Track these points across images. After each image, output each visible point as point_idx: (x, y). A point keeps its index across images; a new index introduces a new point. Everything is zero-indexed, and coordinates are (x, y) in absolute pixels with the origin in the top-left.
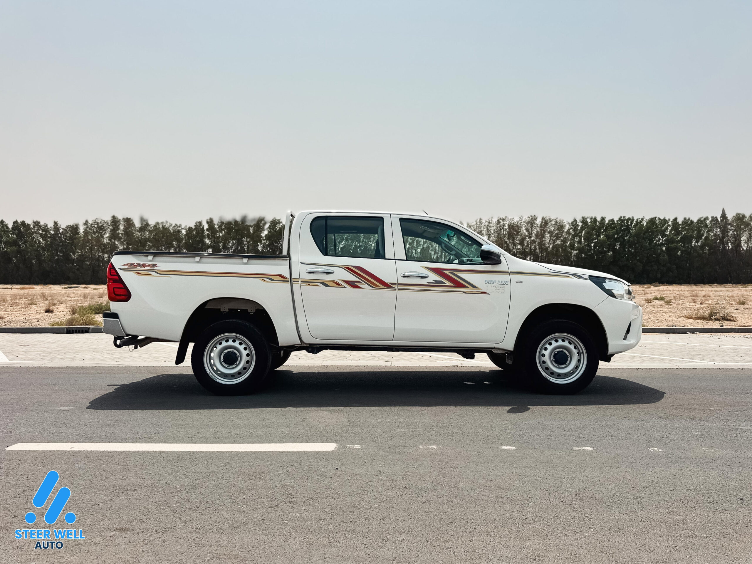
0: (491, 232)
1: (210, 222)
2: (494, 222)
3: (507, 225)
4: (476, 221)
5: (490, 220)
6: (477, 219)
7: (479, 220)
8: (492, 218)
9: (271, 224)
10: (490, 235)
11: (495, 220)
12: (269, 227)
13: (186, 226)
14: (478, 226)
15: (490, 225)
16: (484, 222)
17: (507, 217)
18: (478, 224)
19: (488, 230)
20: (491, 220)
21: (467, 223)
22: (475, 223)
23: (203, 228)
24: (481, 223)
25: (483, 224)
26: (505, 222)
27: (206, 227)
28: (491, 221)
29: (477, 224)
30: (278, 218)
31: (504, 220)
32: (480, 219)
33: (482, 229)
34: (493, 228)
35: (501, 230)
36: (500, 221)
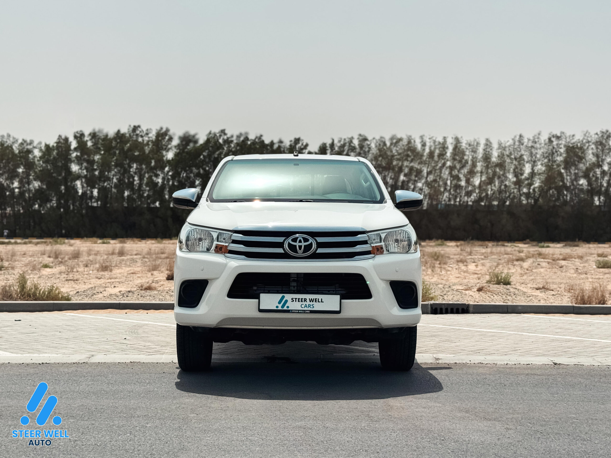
0: (536, 157)
1: (79, 137)
2: (543, 142)
3: (562, 146)
4: (513, 139)
5: (536, 137)
6: (515, 137)
7: (518, 137)
8: (539, 134)
9: (182, 141)
10: (535, 162)
11: (544, 138)
12: (178, 146)
13: (40, 143)
14: (516, 147)
15: (535, 145)
16: (526, 140)
17: (563, 133)
18: (517, 143)
19: (531, 153)
20: (538, 138)
21: (499, 143)
22: (511, 142)
23: (70, 146)
24: (521, 142)
25: (525, 144)
26: (560, 142)
27: (74, 144)
28: (537, 140)
29: (514, 143)
30: (192, 133)
31: (558, 138)
32: (521, 136)
33: (523, 152)
34: (540, 152)
35: (553, 154)
36: (553, 139)
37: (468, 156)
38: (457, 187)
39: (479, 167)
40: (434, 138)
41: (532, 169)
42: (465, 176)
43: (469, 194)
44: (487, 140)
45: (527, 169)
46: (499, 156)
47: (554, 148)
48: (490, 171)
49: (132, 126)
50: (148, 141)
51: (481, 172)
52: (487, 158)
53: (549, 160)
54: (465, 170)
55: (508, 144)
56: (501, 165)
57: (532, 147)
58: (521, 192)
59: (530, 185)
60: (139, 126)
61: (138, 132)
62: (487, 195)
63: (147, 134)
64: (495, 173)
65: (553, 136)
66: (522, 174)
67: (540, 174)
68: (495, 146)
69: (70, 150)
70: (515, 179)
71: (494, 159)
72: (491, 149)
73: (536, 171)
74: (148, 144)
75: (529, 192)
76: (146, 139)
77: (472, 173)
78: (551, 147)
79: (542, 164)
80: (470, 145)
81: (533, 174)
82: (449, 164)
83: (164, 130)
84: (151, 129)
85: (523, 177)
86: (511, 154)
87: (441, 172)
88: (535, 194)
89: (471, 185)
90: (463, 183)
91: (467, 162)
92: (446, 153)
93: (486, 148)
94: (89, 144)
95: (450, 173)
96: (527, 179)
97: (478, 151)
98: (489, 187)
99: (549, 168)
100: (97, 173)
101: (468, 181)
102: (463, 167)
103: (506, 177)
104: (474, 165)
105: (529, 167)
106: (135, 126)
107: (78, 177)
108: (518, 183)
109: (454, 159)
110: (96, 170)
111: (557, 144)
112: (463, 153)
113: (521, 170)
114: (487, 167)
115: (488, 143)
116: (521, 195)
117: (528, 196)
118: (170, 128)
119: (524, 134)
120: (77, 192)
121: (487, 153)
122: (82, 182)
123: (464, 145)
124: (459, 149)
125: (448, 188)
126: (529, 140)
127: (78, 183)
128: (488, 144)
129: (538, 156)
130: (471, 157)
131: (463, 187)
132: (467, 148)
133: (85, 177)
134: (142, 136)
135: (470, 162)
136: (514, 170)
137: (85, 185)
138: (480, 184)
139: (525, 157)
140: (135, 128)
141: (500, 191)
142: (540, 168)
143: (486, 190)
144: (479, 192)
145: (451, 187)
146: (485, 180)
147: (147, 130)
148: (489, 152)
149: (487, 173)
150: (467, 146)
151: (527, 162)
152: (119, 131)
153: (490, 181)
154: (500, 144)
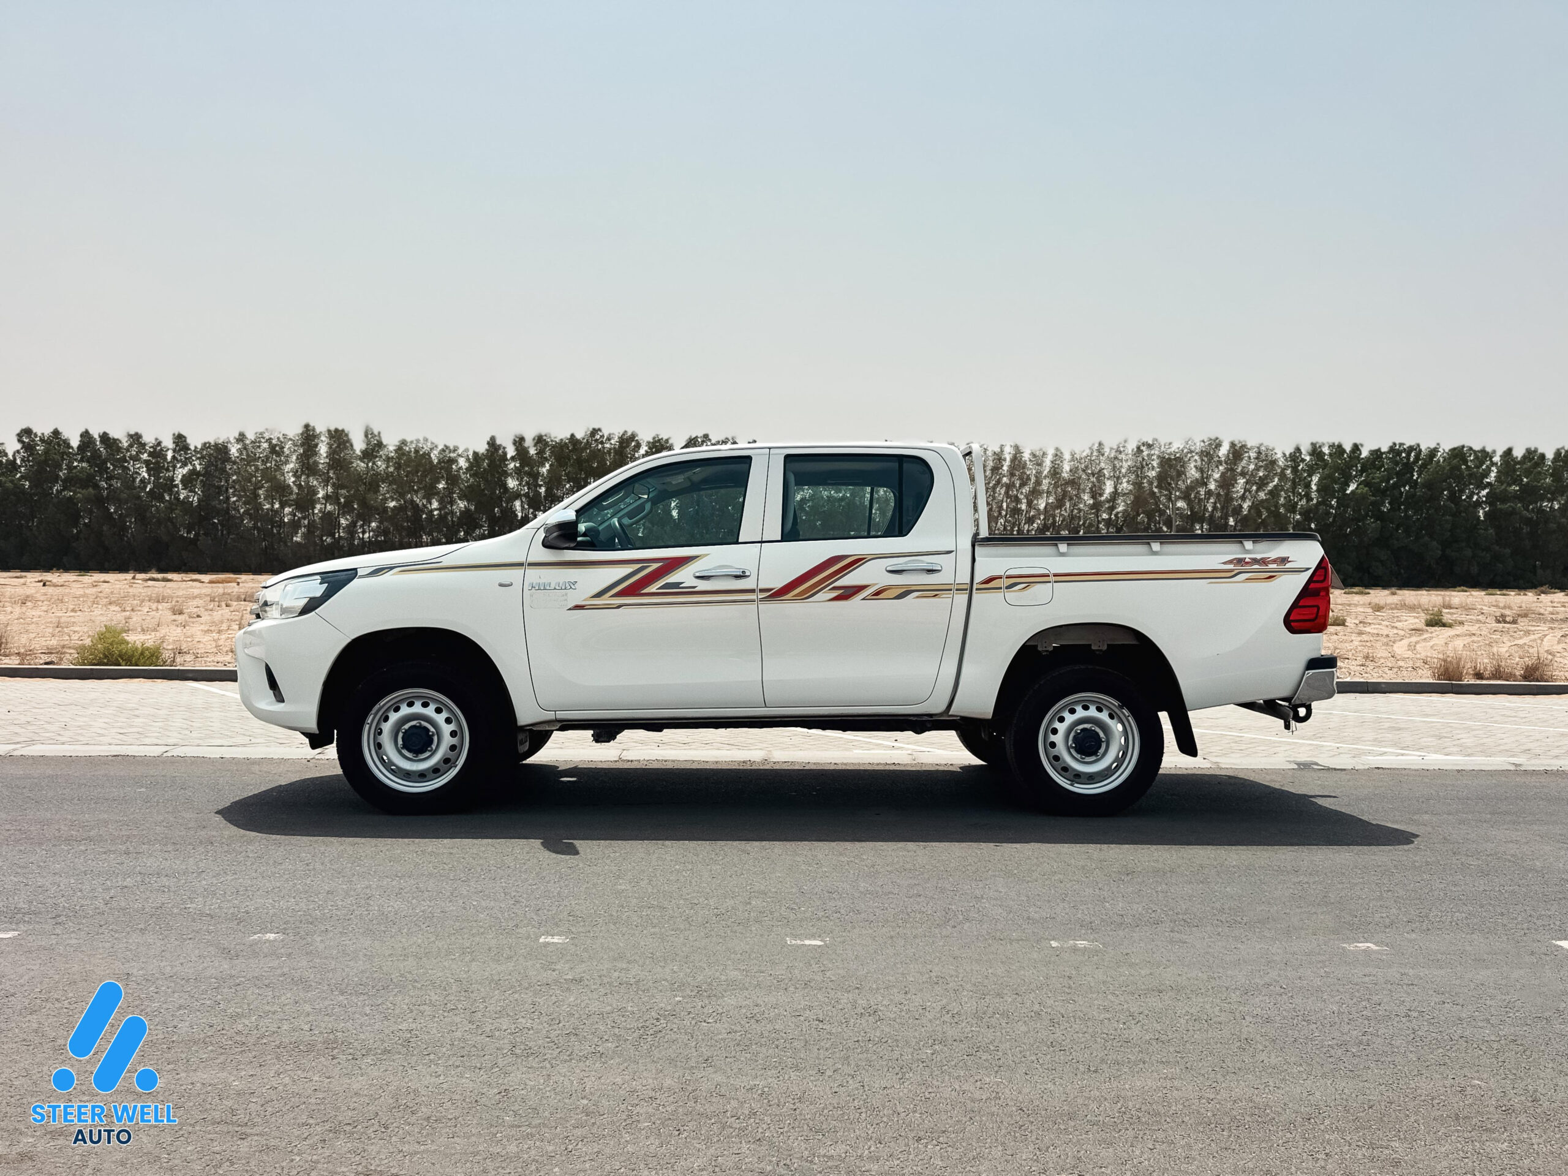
37: (1031, 471)
38: (1016, 511)
39: (1045, 484)
40: (985, 447)
41: (1115, 487)
42: (1027, 497)
43: (1030, 521)
44: (1057, 449)
45: (1109, 488)
46: (1071, 471)
47: (1143, 459)
48: (1059, 490)
49: (591, 429)
50: (610, 449)
51: (1048, 492)
52: (1055, 472)
53: (1137, 476)
54: (1026, 490)
55: (1085, 454)
56: (1072, 482)
57: (1116, 458)
58: (1100, 518)
59: (1112, 508)
60: (599, 430)
61: (598, 437)
62: (1054, 522)
63: (609, 439)
64: (1065, 493)
65: (1143, 444)
66: (1101, 495)
67: (1125, 494)
68: (1067, 456)
69: (507, 460)
70: (1091, 502)
71: (1065, 475)
72: (1062, 462)
73: (1120, 491)
74: (609, 452)
75: (1110, 518)
76: (607, 446)
77: (1035, 493)
78: (1140, 459)
79: (1128, 482)
80: (1034, 455)
81: (1115, 494)
82: (1005, 480)
83: (629, 434)
84: (613, 434)
85: (1103, 499)
86: (1087, 467)
87: (994, 493)
88: (1118, 521)
89: (1035, 509)
90: (1024, 507)
91: (1029, 479)
92: (1003, 466)
93: (1055, 460)
94: (532, 451)
95: (1007, 493)
96: (1108, 501)
97: (1044, 465)
98: (1058, 511)
99: (1138, 485)
100: (543, 490)
101: (1030, 504)
102: (1023, 485)
103: (1080, 498)
104: (1038, 483)
105: (1111, 485)
106: (594, 429)
107: (517, 495)
108: (1096, 507)
109: (1012, 475)
110: (540, 486)
111: (1148, 455)
112: (1024, 466)
113: (1100, 488)
114: (1056, 486)
115: (1058, 453)
116: (1099, 522)
117: (1108, 523)
118: (637, 431)
119: (1104, 442)
120: (517, 516)
121: (1056, 466)
122: (522, 502)
123: (1026, 456)
124: (1020, 462)
125: (1004, 513)
126: (1111, 449)
127: (517, 504)
128: (1058, 455)
129: (1124, 471)
130: (1034, 472)
131: (1023, 511)
132: (1030, 460)
133: (527, 495)
134: (602, 443)
135: (1033, 479)
136: (1091, 489)
137: (526, 507)
138: (1046, 507)
139: (1105, 472)
140: (595, 432)
141: (1072, 517)
142: (1125, 486)
143: (1054, 517)
144: (1044, 519)
145: (1007, 510)
146: (1052, 503)
147: (610, 435)
148: (1058, 465)
149: (1055, 493)
150: (1031, 457)
151: (1108, 479)
152: (572, 435)
153: (1060, 503)
154: (1073, 455)
